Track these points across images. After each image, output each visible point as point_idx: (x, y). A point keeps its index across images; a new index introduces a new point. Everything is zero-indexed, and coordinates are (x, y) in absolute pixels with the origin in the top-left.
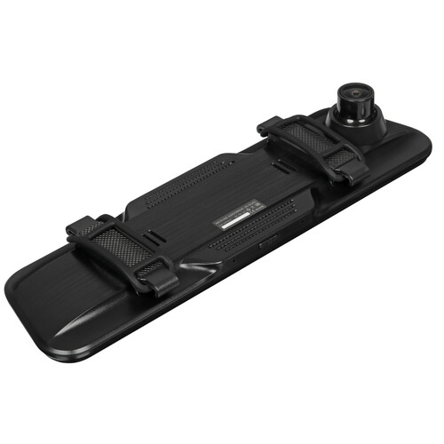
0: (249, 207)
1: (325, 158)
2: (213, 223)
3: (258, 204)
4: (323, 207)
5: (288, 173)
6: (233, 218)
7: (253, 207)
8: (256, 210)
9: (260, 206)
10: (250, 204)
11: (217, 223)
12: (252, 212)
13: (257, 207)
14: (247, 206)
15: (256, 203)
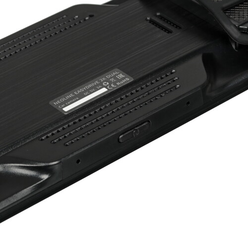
0: (107, 80)
1: (225, 10)
2: (51, 103)
3: (121, 76)
4: (220, 82)
5: (169, 32)
6: (82, 96)
7: (112, 80)
8: (118, 84)
9: (123, 79)
10: (110, 76)
11: (56, 103)
12: (110, 87)
13: (120, 81)
14: (104, 79)
15: (117, 75)
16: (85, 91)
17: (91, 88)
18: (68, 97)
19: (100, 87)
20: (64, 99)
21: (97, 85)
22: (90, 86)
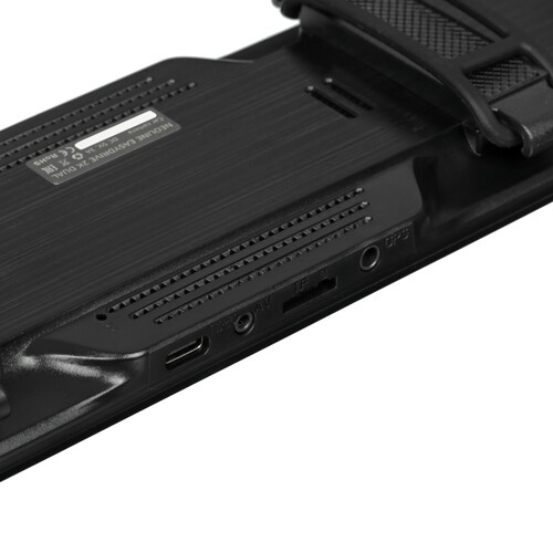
0: (74, 162)
2: (178, 128)
3: (48, 170)
6: (123, 136)
7: (65, 163)
8: (55, 156)
9: (45, 165)
10: (70, 170)
11: (169, 126)
12: (69, 151)
13: (52, 161)
14: (81, 165)
15: (56, 172)
16: (116, 144)
17: (106, 149)
18: (148, 135)
19: (89, 151)
20: (155, 131)
21: (93, 155)
22: (107, 153)
